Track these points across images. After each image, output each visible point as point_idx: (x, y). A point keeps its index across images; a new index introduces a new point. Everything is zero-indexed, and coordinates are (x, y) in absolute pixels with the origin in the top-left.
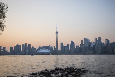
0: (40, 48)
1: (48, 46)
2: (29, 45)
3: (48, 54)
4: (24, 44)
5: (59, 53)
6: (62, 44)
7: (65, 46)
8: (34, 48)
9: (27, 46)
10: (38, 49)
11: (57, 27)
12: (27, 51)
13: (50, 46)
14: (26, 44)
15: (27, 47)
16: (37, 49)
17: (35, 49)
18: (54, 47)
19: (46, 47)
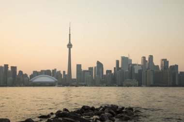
0: (36, 74)
1: (51, 70)
2: (14, 68)
3: (51, 85)
4: (3, 66)
5: (73, 84)
6: (79, 67)
7: (84, 71)
8: (24, 73)
9: (10, 69)
10: (32, 76)
11: (70, 35)
12: (10, 79)
13: (55, 69)
14: (6, 66)
15: (9, 72)
16: (29, 76)
17: (26, 75)
18: (64, 72)
19: (47, 73)
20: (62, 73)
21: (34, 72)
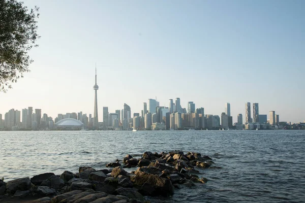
0: (61, 117)
1: (77, 113)
2: (38, 111)
3: (78, 128)
4: (27, 108)
5: (100, 128)
6: (106, 109)
7: (111, 114)
8: (49, 116)
9: (34, 112)
10: (57, 120)
11: (96, 76)
12: (34, 122)
13: (81, 112)
14: (31, 109)
16: (54, 120)
17: (51, 118)
18: (90, 115)
19: (73, 116)
20: (88, 116)
21: (59, 115)
